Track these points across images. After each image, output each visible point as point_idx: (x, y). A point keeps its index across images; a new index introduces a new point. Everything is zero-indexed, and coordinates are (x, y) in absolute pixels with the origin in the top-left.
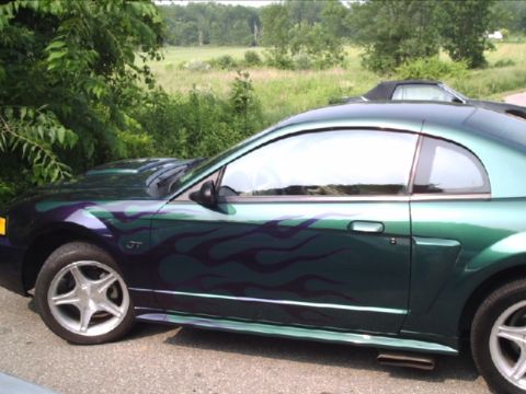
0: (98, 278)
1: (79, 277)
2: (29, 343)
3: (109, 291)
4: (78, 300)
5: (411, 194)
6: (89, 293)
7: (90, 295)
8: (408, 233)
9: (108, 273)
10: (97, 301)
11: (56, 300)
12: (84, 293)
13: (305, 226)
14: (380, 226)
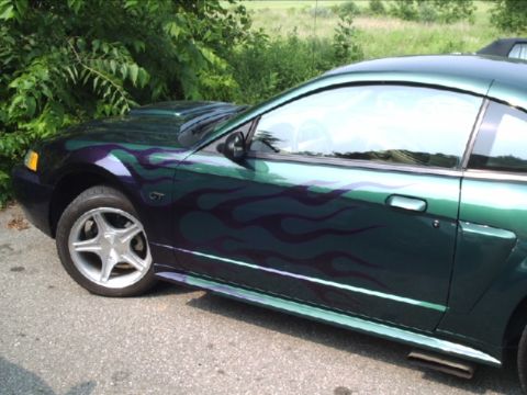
0: (123, 228)
1: (103, 225)
2: (51, 287)
3: (134, 242)
4: (100, 248)
5: (465, 169)
6: (112, 242)
7: (114, 244)
8: (456, 218)
9: (132, 223)
10: (120, 253)
11: (77, 246)
12: (107, 241)
13: (336, 195)
14: (422, 204)
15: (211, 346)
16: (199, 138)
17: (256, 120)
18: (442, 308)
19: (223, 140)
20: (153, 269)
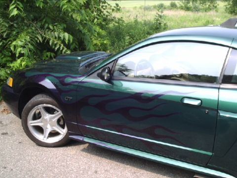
0: (53, 114)
1: (43, 113)
2: (20, 143)
3: (59, 121)
4: (43, 124)
5: (221, 84)
7: (49, 122)
8: (216, 108)
9: (58, 111)
10: (52, 126)
11: (31, 123)
12: (46, 120)
13: (157, 97)
14: (199, 101)
15: (96, 172)
16: (89, 70)
17: (116, 60)
18: (210, 154)
19: (100, 71)
20: (68, 134)
